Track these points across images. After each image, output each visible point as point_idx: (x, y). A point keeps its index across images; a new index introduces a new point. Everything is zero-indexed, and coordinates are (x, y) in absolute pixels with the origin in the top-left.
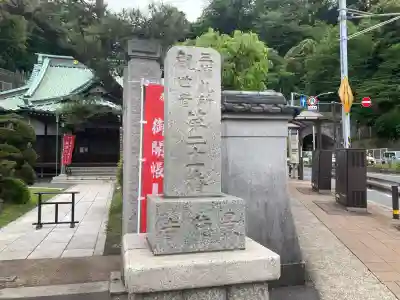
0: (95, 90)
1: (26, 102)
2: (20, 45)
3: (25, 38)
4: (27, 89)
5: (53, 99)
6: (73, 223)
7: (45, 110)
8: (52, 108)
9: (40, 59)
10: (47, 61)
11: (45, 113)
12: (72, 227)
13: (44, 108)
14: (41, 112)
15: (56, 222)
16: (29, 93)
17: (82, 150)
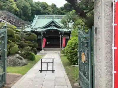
0: (52, 24)
1: (32, 28)
2: (29, 14)
3: (31, 12)
4: (32, 25)
6: (53, 70)
7: (38, 31)
8: (40, 30)
9: (35, 16)
10: (37, 17)
11: (38, 32)
12: (53, 72)
13: (37, 30)
14: (36, 31)
15: (47, 70)
17: (48, 43)
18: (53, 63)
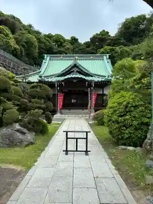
0: (74, 69)
1: (40, 77)
2: (35, 54)
3: (37, 51)
5: (54, 75)
6: (87, 152)
8: (54, 79)
9: (45, 57)
14: (48, 82)
16: (42, 73)
18: (87, 138)
